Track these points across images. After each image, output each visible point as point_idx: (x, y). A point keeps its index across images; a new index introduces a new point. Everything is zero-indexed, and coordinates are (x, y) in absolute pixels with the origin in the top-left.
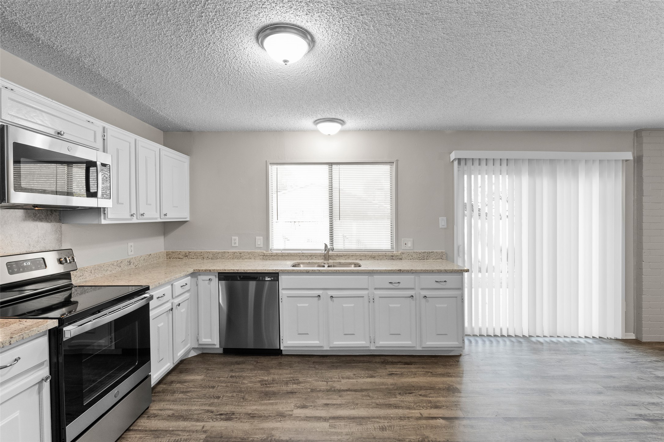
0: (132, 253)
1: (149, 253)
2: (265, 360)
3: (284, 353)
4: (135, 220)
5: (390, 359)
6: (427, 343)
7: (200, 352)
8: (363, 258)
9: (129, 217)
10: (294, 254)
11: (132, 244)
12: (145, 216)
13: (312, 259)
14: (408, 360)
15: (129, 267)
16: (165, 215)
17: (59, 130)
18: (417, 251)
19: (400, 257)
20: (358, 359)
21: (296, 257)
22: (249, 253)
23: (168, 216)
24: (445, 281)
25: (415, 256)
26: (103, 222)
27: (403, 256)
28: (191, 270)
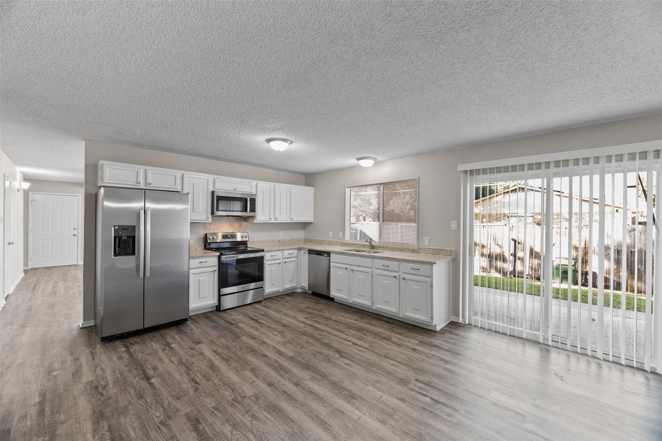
0: (282, 237)
1: (292, 238)
2: (323, 301)
3: (335, 300)
4: (273, 221)
5: (382, 318)
6: (406, 313)
7: (304, 291)
8: (394, 250)
9: (269, 220)
10: (356, 243)
11: (282, 233)
12: (278, 219)
13: (365, 248)
14: (389, 320)
15: (279, 243)
16: (292, 219)
17: (235, 188)
18: (431, 248)
19: (419, 251)
20: (364, 312)
21: (357, 246)
22: (335, 242)
23: (294, 220)
24: (419, 269)
25: (429, 251)
26: (255, 222)
27: (421, 250)
28: (297, 247)
